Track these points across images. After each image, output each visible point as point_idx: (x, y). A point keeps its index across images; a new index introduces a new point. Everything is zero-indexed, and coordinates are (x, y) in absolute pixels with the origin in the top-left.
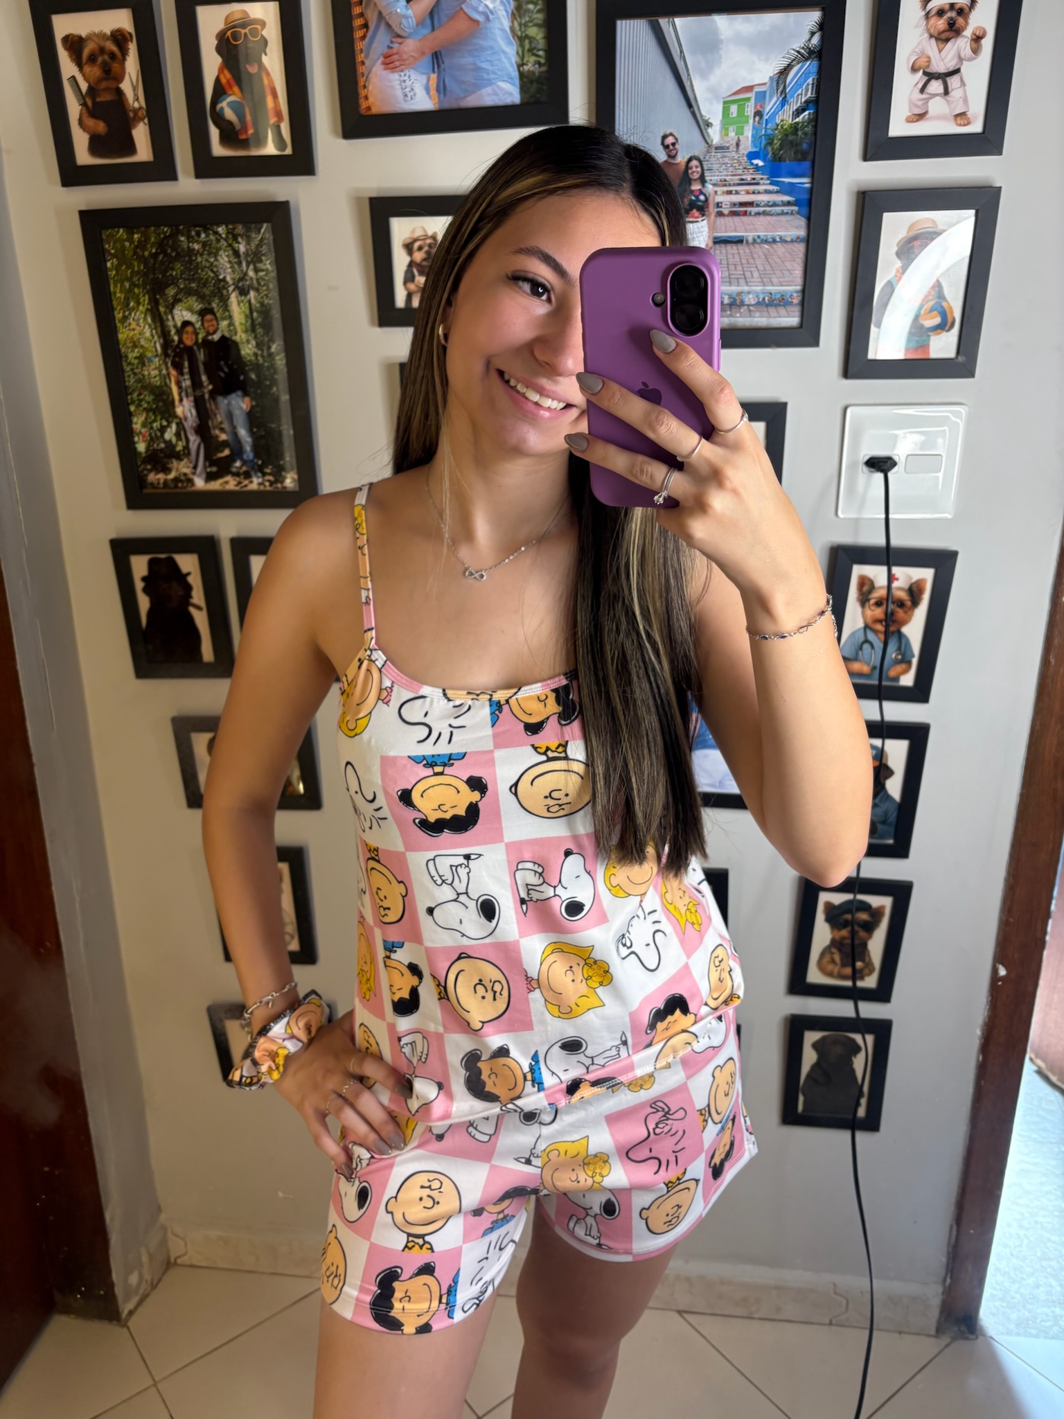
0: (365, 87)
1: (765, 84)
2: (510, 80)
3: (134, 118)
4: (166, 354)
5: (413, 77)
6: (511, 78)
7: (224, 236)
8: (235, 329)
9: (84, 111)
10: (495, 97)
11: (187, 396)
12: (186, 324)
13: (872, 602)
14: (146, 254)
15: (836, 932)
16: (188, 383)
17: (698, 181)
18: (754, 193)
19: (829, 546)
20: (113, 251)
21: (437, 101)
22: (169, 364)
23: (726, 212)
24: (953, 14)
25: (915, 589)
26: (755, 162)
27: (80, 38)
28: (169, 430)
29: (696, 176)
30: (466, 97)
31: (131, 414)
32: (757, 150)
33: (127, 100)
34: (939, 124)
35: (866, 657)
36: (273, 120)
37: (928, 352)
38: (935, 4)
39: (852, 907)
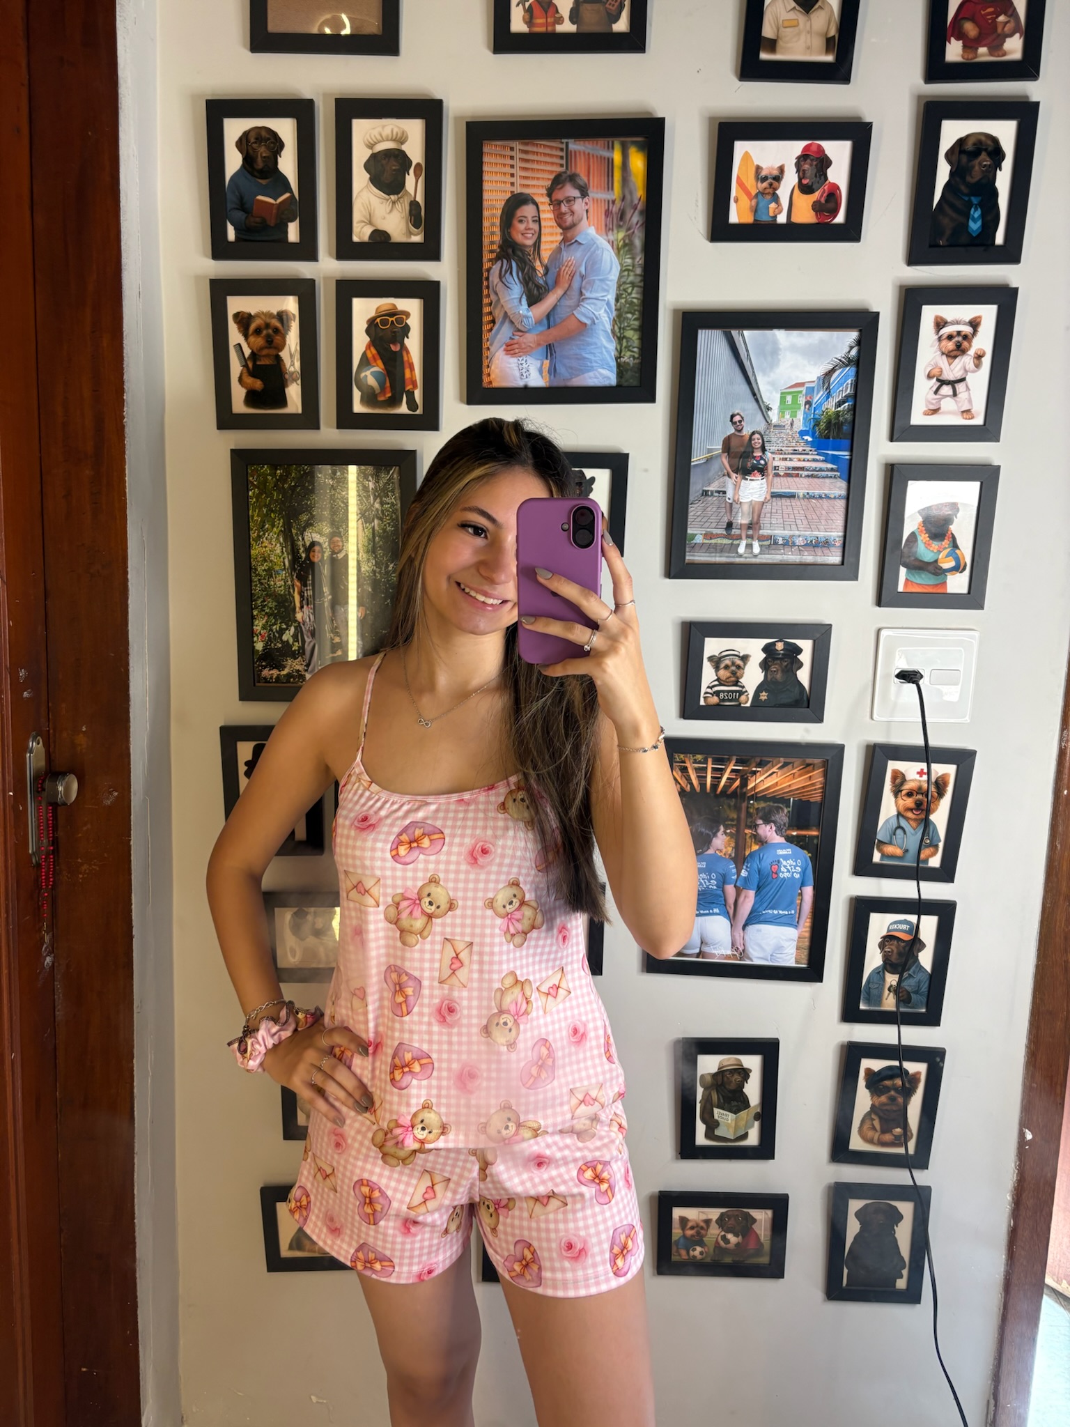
0: (488, 366)
1: (813, 382)
2: (610, 370)
3: (289, 380)
4: (293, 569)
5: (529, 362)
6: (610, 367)
9: (245, 371)
10: (596, 380)
11: (308, 604)
12: (314, 544)
13: (904, 792)
14: (286, 486)
15: (875, 1098)
16: (309, 592)
17: (760, 450)
18: (804, 460)
19: (865, 744)
20: (255, 483)
21: (548, 379)
22: (295, 577)
23: (782, 474)
24: (960, 339)
25: (940, 782)
26: (806, 438)
27: (250, 315)
28: (287, 632)
29: (758, 446)
30: (572, 378)
31: (253, 618)
32: (807, 429)
33: (285, 366)
34: (950, 417)
35: (900, 841)
36: (409, 387)
37: (946, 588)
38: (946, 331)
39: (890, 1073)
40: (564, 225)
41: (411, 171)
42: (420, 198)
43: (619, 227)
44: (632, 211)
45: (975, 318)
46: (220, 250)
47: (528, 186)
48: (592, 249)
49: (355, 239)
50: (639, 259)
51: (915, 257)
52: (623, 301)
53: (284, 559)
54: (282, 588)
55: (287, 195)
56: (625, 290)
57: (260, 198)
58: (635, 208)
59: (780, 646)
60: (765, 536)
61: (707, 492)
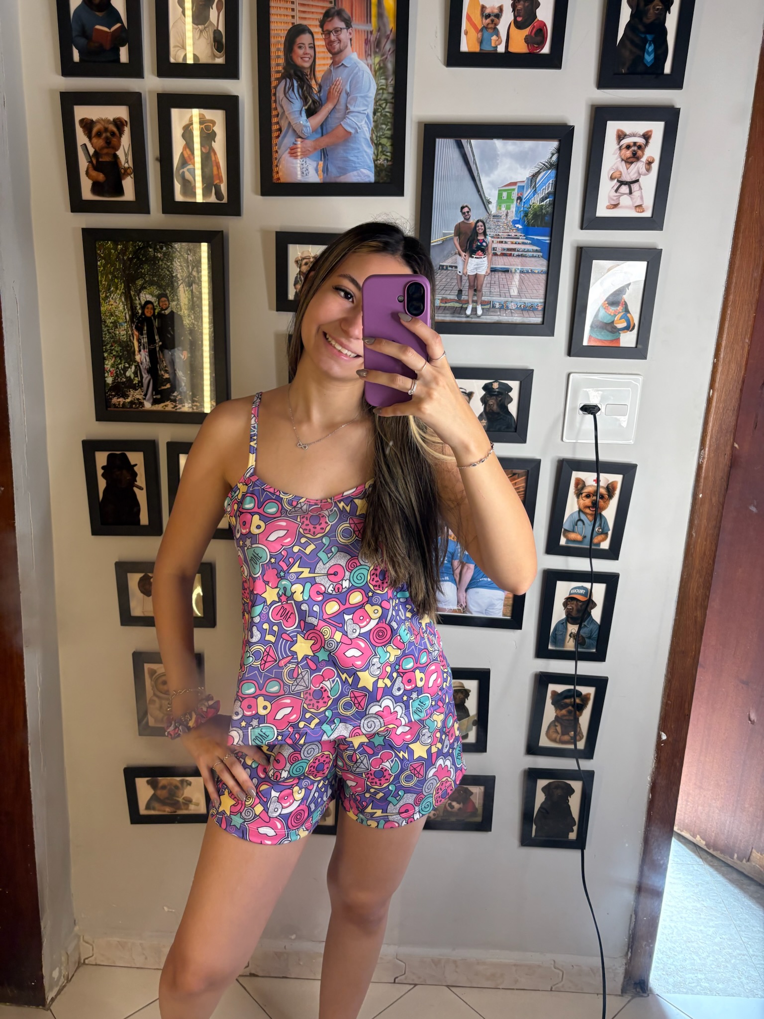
0: (277, 166)
1: (524, 182)
2: (369, 169)
3: (124, 174)
4: (132, 321)
5: (308, 162)
6: (370, 167)
7: (178, 250)
8: (181, 307)
9: (90, 166)
10: (358, 178)
11: (144, 349)
12: (148, 302)
13: (584, 495)
14: (125, 258)
15: (558, 712)
16: (146, 340)
17: (482, 234)
18: (516, 243)
19: (557, 459)
20: (102, 255)
21: (322, 176)
22: (134, 328)
23: (499, 253)
24: (635, 148)
25: (611, 487)
26: (517, 226)
27: (92, 121)
28: (129, 369)
29: (481, 231)
30: (340, 176)
31: (104, 359)
32: (518, 219)
33: (121, 162)
34: (626, 211)
35: (580, 530)
36: (217, 182)
37: (619, 343)
38: (625, 142)
39: (569, 694)
40: (333, 51)
41: (214, 6)
42: (221, 28)
43: (375, 53)
44: (386, 40)
45: (647, 132)
46: (68, 69)
47: (305, 19)
48: (355, 71)
49: (172, 60)
50: (391, 81)
51: (602, 83)
52: (379, 114)
53: (125, 314)
54: (125, 336)
55: (118, 25)
56: (380, 105)
57: (98, 27)
58: (388, 37)
59: (496, 386)
60: (485, 301)
61: (443, 266)
